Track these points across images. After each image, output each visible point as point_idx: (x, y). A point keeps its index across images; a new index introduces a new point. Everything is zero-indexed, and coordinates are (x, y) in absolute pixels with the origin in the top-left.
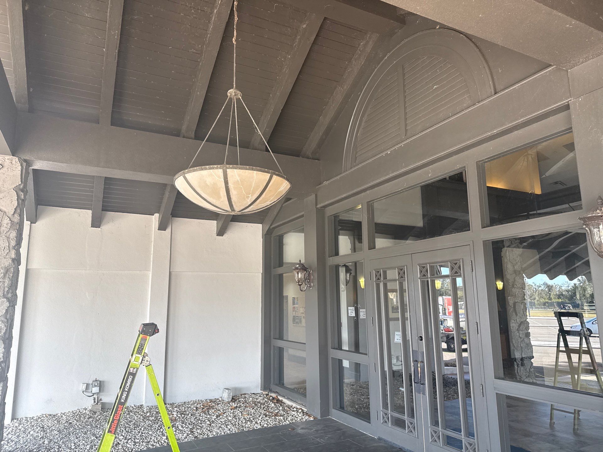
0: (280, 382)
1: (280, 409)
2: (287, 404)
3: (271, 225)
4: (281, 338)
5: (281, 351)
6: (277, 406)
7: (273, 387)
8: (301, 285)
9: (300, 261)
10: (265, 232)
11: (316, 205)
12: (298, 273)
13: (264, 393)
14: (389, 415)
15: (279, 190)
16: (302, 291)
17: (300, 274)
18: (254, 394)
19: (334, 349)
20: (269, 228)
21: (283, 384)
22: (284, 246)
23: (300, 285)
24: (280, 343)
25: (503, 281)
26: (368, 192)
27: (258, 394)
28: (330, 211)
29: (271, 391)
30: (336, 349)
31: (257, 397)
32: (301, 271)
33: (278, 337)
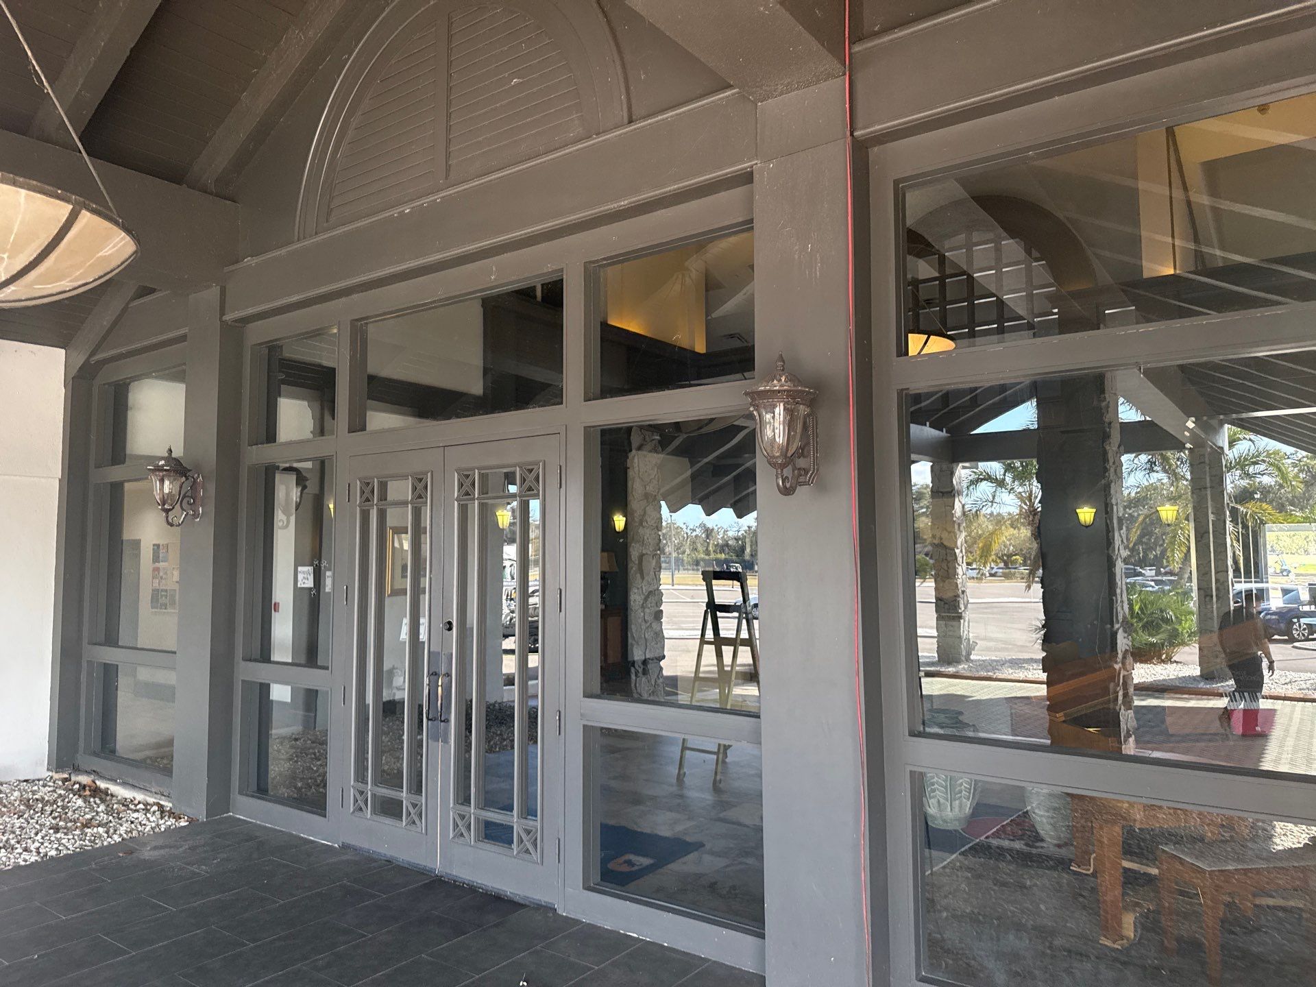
0: (106, 745)
1: (99, 810)
2: (119, 798)
3: (93, 354)
4: (111, 639)
5: (109, 673)
6: (92, 803)
7: (82, 759)
8: (170, 510)
9: (170, 451)
10: (74, 372)
11: (222, 313)
12: (162, 481)
13: (56, 776)
14: (369, 793)
15: (100, 254)
16: (172, 525)
17: (167, 483)
18: (26, 781)
19: (250, 660)
20: (87, 362)
21: (113, 751)
22: (130, 413)
23: (167, 511)
24: (109, 655)
25: (625, 516)
26: (355, 296)
27: (39, 780)
28: (258, 333)
29: (77, 770)
30: (256, 660)
31: (35, 788)
32: (170, 476)
33: (102, 637)
